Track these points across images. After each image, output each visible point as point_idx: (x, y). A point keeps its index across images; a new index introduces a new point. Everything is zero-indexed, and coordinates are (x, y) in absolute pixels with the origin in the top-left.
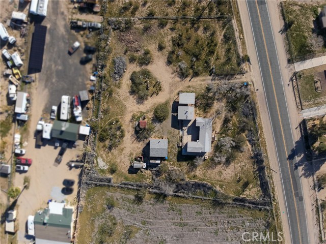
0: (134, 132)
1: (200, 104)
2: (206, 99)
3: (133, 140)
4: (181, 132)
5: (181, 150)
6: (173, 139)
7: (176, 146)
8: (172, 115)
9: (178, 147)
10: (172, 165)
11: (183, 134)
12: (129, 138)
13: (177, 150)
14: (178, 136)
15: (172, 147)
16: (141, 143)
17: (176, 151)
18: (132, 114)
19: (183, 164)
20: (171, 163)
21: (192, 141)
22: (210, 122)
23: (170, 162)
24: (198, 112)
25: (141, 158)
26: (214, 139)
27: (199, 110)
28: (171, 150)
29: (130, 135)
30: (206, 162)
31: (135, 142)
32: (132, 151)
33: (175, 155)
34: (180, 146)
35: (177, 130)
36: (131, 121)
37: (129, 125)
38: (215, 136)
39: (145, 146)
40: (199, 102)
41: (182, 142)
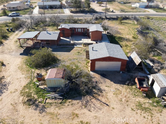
0: (75, 102)
3: (98, 104)
12: (93, 114)
16: (102, 87)
18: (21, 107)
25: (141, 82)
29: (85, 111)
31: (103, 100)
32: (132, 105)
36: (43, 110)
37: (52, 114)
39: (108, 81)
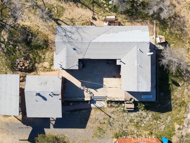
1: (26, 59)
2: (15, 46)
4: (98, 104)
5: (143, 103)
6: (116, 124)
7: (133, 114)
8: (55, 126)
9: (136, 110)
10: (181, 123)
11: (101, 99)
13: (144, 114)
14: (109, 110)
15: (137, 125)
17: (148, 116)
19: (178, 96)
20: (177, 126)
21: (120, 77)
22: (65, 31)
23: (173, 129)
24: (46, 64)
26: (111, 23)
27: (41, 60)
28: (146, 129)
30: (171, 39)
33: (156, 119)
34: (132, 106)
35: (94, 114)
38: (105, 20)
40: (20, 61)
41: (122, 102)
